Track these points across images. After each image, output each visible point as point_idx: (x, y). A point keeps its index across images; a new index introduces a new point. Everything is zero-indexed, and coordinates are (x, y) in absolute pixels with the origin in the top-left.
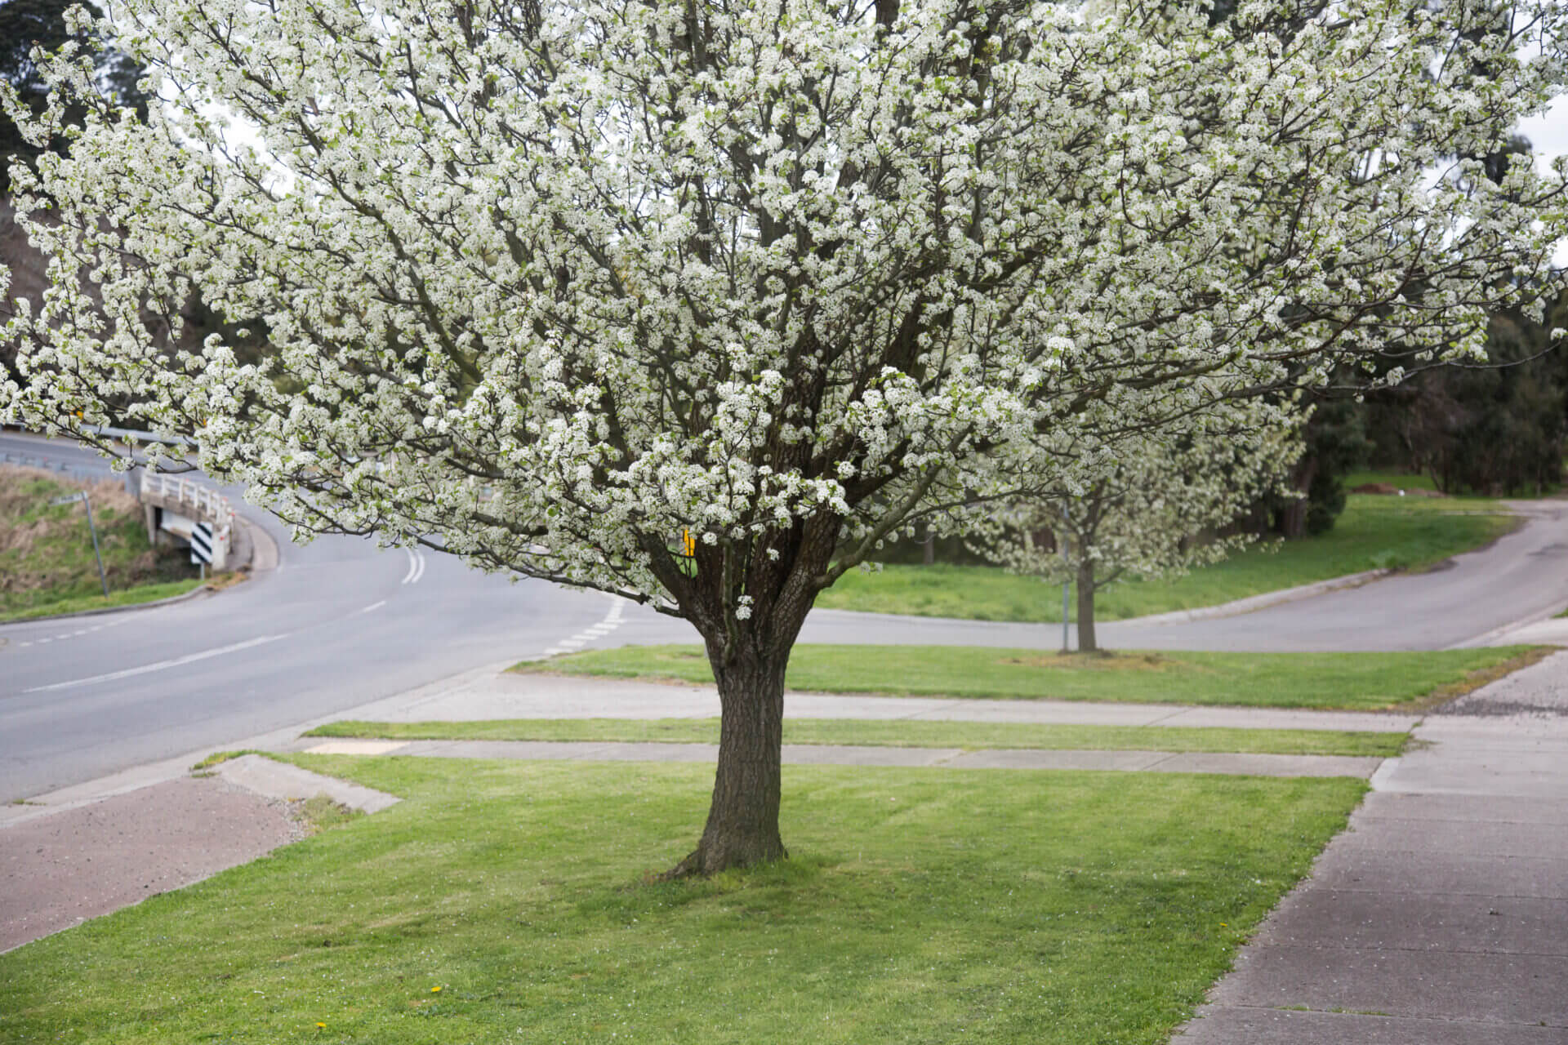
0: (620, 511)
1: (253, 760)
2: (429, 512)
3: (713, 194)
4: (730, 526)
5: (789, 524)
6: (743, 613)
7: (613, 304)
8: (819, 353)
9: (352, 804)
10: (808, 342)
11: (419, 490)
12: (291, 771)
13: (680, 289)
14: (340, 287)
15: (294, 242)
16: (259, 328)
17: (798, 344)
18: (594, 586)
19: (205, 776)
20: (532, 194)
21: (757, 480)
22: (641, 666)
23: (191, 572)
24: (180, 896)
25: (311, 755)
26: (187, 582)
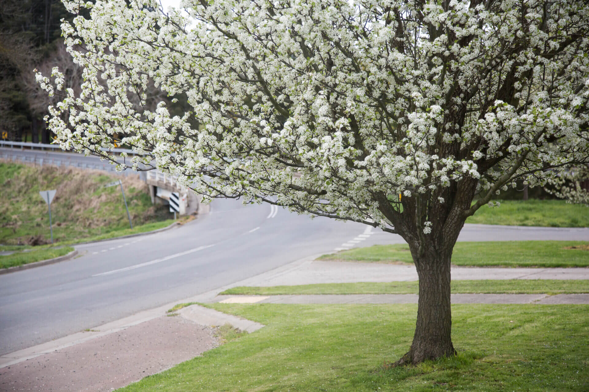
0: (361, 181)
1: (195, 307)
2: (268, 185)
3: (404, 17)
4: (418, 187)
5: (448, 185)
6: (427, 230)
7: (354, 76)
8: (462, 95)
9: (242, 328)
10: (455, 90)
11: (263, 174)
12: (213, 312)
13: (388, 67)
14: (220, 75)
15: (196, 54)
16: (182, 97)
17: (451, 91)
18: (351, 219)
19: (173, 315)
20: (311, 22)
21: (431, 163)
22: (382, 255)
23: (171, 216)
24: (158, 377)
25: (223, 304)
26: (168, 221)
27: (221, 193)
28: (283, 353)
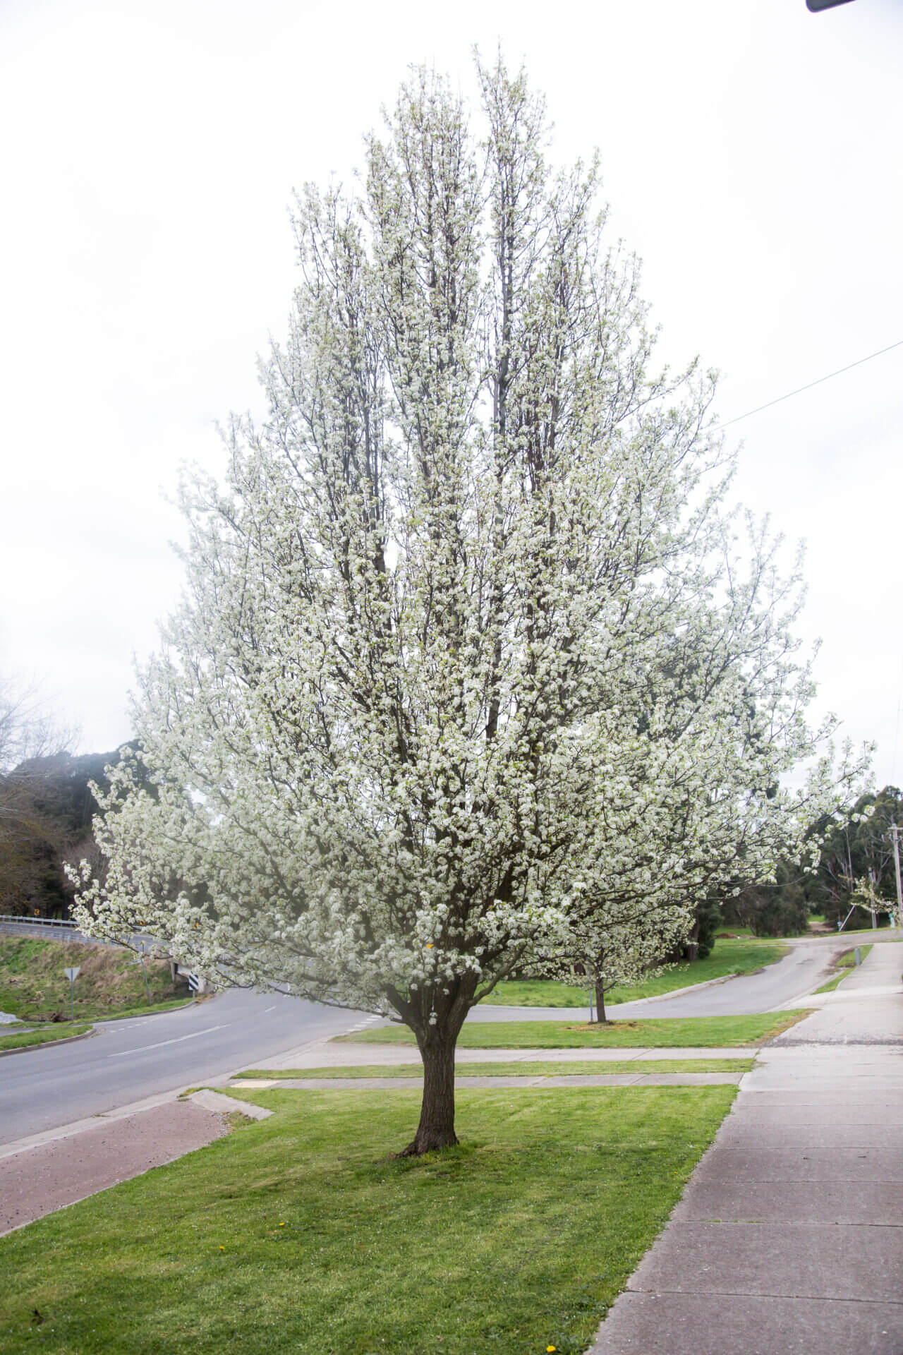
0: (371, 974)
1: (206, 1092)
2: (281, 975)
3: (413, 818)
4: (424, 980)
5: (453, 978)
6: (433, 1021)
7: (366, 873)
8: (465, 892)
9: (251, 1115)
10: (459, 887)
11: (276, 964)
12: (224, 1097)
13: (397, 865)
14: (239, 868)
15: (217, 849)
16: (203, 887)
17: (455, 888)
18: (360, 1009)
19: (185, 1100)
20: (326, 823)
21: (436, 957)
22: (391, 1037)
23: (189, 994)
24: (164, 1169)
25: (234, 1089)
26: (186, 999)
27: (234, 983)
28: (289, 1142)
